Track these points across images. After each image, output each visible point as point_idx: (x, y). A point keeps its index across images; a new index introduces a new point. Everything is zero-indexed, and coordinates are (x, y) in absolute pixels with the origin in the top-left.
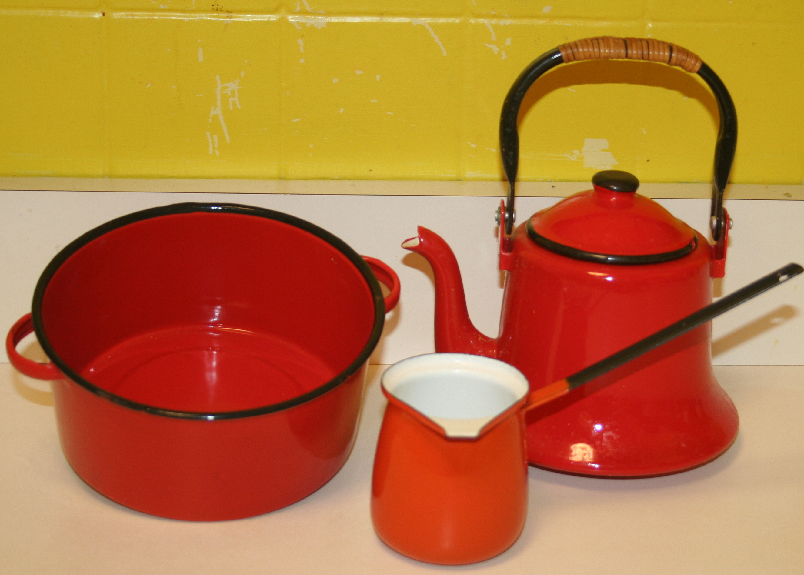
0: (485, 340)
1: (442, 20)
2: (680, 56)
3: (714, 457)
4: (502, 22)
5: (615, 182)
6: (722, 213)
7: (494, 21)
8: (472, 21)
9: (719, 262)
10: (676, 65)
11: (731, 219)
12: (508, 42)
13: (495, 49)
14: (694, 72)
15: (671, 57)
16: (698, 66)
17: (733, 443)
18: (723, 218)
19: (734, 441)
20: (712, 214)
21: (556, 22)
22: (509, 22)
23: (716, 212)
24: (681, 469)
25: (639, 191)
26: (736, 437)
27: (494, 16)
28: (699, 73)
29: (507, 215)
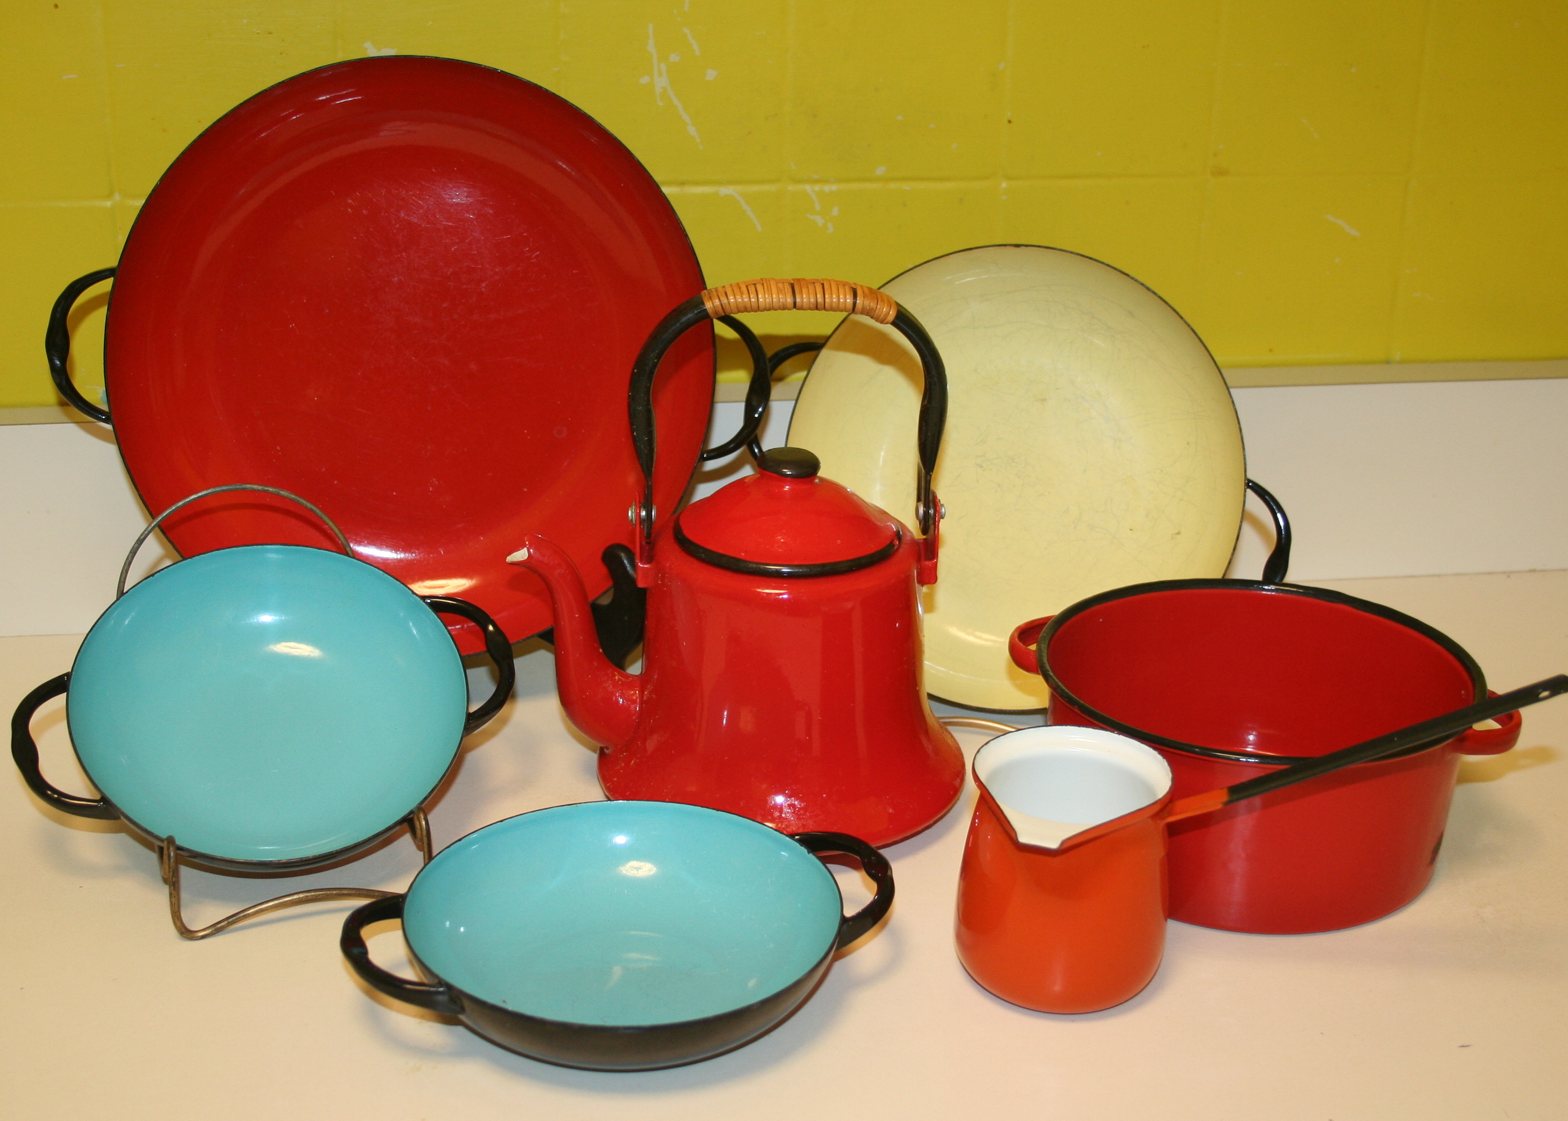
0: (623, 679)
1: (755, 188)
2: (867, 303)
3: (931, 822)
4: (827, 188)
5: (788, 464)
6: (931, 498)
7: (817, 188)
8: (791, 188)
9: (928, 563)
10: (862, 313)
11: (942, 505)
12: (835, 212)
13: (819, 221)
14: (887, 323)
15: (855, 304)
16: (892, 314)
17: (958, 799)
18: (931, 505)
19: (959, 797)
20: (919, 500)
21: (892, 186)
22: (834, 187)
23: (923, 498)
24: (890, 842)
25: (822, 473)
26: (962, 791)
27: (817, 181)
28: (894, 324)
29: (643, 513)
